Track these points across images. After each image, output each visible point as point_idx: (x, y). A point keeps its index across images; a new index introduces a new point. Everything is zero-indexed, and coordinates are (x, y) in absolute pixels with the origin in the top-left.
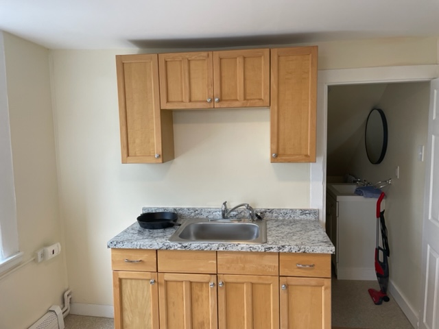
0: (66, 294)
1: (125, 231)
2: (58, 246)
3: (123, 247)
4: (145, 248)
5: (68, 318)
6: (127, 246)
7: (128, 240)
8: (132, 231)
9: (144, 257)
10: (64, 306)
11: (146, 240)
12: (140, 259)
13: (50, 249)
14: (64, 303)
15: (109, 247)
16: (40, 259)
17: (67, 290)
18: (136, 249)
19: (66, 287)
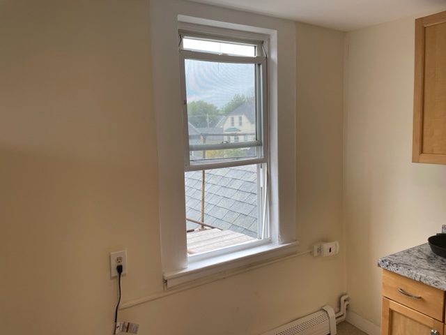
0: (343, 299)
1: (408, 251)
2: (336, 245)
3: (397, 272)
4: (428, 283)
5: (343, 324)
6: (402, 271)
7: (405, 265)
8: (417, 254)
9: (426, 295)
10: (340, 311)
11: (432, 273)
12: (419, 296)
13: (326, 246)
14: (340, 306)
15: (379, 265)
16: (316, 253)
17: (345, 295)
18: (415, 280)
19: (345, 292)
